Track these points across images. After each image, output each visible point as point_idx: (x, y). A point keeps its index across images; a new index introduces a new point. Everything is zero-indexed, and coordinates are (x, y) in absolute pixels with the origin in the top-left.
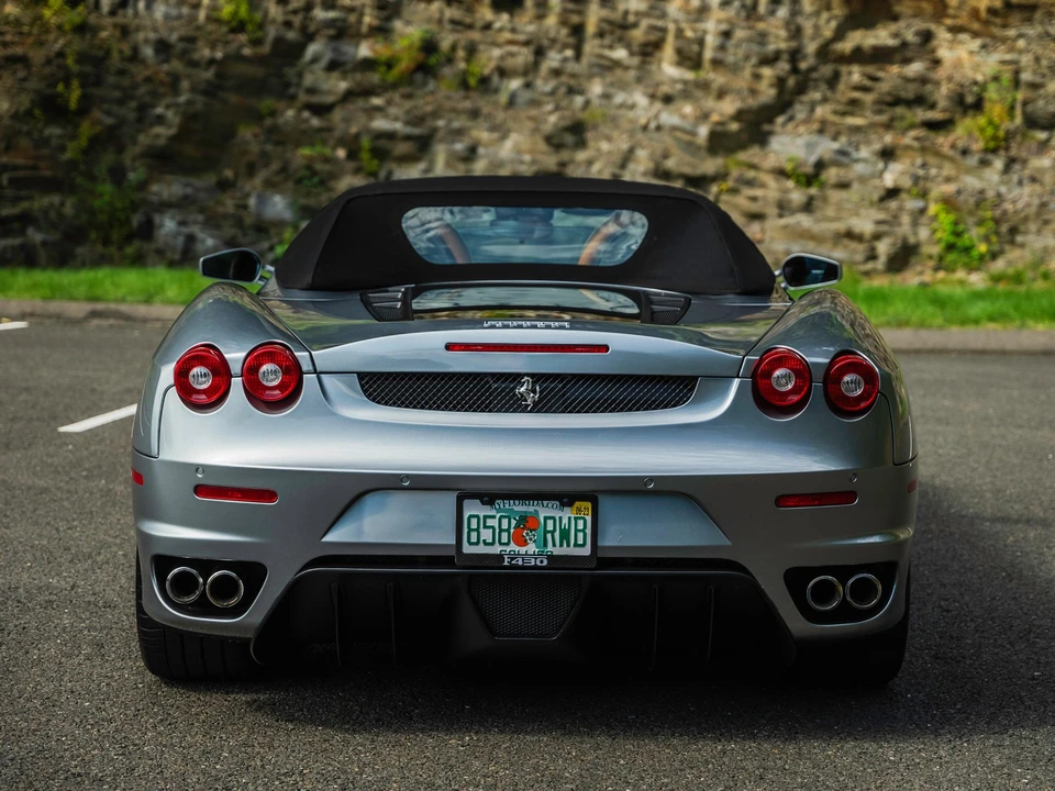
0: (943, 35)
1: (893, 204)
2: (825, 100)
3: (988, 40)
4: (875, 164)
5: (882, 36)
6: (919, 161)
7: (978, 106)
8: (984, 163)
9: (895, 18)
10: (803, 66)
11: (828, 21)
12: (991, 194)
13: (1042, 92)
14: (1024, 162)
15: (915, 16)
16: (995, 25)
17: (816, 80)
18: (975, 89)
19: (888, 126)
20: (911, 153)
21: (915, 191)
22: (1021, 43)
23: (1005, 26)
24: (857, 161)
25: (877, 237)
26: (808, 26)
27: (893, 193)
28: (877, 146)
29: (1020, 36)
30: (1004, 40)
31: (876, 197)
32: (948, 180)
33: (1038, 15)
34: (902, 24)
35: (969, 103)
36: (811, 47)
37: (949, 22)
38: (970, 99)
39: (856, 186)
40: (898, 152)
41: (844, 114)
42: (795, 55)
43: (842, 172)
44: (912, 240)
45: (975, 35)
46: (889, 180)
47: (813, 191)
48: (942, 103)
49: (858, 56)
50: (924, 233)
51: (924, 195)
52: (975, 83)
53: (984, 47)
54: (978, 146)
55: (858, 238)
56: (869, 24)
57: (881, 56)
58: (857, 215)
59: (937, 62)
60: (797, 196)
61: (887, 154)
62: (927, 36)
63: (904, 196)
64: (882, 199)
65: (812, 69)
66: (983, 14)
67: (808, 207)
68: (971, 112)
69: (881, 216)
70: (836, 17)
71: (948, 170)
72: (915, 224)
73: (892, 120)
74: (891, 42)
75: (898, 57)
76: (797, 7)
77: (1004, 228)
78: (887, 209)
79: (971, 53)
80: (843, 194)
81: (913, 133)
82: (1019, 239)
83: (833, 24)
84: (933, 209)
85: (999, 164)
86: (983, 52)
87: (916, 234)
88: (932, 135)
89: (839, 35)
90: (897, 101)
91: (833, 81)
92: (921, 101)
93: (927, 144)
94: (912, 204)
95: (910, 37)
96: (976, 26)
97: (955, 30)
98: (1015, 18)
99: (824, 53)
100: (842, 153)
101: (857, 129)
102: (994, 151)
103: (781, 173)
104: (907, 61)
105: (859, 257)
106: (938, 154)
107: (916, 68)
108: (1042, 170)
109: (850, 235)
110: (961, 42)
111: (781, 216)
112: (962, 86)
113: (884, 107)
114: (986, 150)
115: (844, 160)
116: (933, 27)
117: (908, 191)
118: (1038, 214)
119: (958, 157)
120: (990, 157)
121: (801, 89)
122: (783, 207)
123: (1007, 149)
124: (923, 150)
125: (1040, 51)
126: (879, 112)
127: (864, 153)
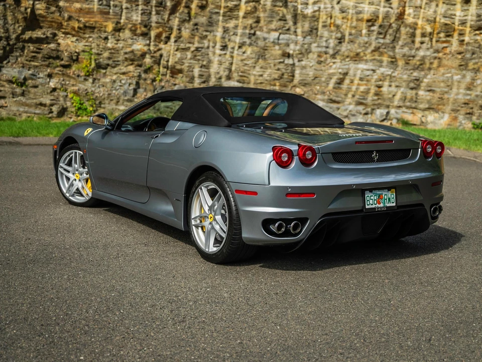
0: (61, 35)
1: (56, 94)
2: (21, 56)
3: (79, 38)
4: (46, 79)
5: (38, 34)
6: (62, 79)
7: (77, 60)
8: (86, 80)
9: (41, 28)
10: (11, 43)
11: (19, 27)
12: (90, 90)
13: (101, 56)
14: (99, 80)
15: (49, 28)
16: (81, 33)
17: (16, 48)
18: (76, 54)
19: (48, 66)
20: (59, 76)
21: (62, 89)
22: (91, 39)
23: (84, 34)
24: (39, 78)
25: (52, 105)
26: (11, 29)
27: (54, 90)
28: (46, 73)
29: (90, 37)
30: (84, 38)
31: (49, 91)
32: (73, 85)
33: (96, 30)
34: (44, 30)
35: (75, 59)
36: (14, 36)
37: (63, 30)
38: (74, 58)
39: (40, 87)
40: (53, 75)
41: (30, 61)
42: (8, 38)
43: (33, 82)
44: (65, 106)
45: (74, 36)
46: (52, 85)
47: (24, 88)
48: (66, 59)
49: (31, 40)
50: (69, 104)
51: (66, 90)
52: (76, 52)
53: (77, 40)
54: (83, 74)
55: (45, 105)
56: (33, 30)
57: (39, 41)
58: (42, 97)
59: (59, 44)
60: (18, 90)
61: (50, 76)
62: (55, 35)
63: (58, 90)
64: (51, 92)
65: (15, 44)
66: (76, 29)
67: (23, 94)
68: (76, 62)
69: (52, 98)
70: (21, 26)
71: (72, 82)
72: (65, 101)
73: (49, 64)
74: (42, 36)
75: (45, 42)
76: (6, 21)
77: (97, 102)
78: (53, 95)
79: (72, 42)
80: (36, 90)
81: (58, 69)
82: (102, 106)
83: (20, 28)
84: (70, 96)
85: (91, 80)
86: (77, 42)
87: (66, 104)
88: (65, 70)
89: (23, 32)
90: (50, 57)
91: (23, 49)
92: (58, 58)
93: (64, 72)
94: (62, 94)
95: (49, 34)
96: (74, 33)
97: (66, 33)
98: (88, 31)
99: (18, 38)
100: (32, 75)
101: (37, 66)
102: (88, 76)
103: (10, 82)
104: (49, 43)
105: (46, 112)
106: (69, 76)
107: (52, 46)
108: (107, 83)
109: (41, 104)
110: (68, 38)
111: (13, 98)
112: (71, 53)
113: (45, 59)
114: (85, 75)
115: (34, 77)
116: (57, 32)
117: (60, 89)
118: (108, 98)
119: (77, 78)
120: (87, 78)
121: (11, 51)
122: (14, 95)
123: (93, 75)
124: (63, 74)
125: (99, 43)
126: (44, 61)
127: (41, 75)
